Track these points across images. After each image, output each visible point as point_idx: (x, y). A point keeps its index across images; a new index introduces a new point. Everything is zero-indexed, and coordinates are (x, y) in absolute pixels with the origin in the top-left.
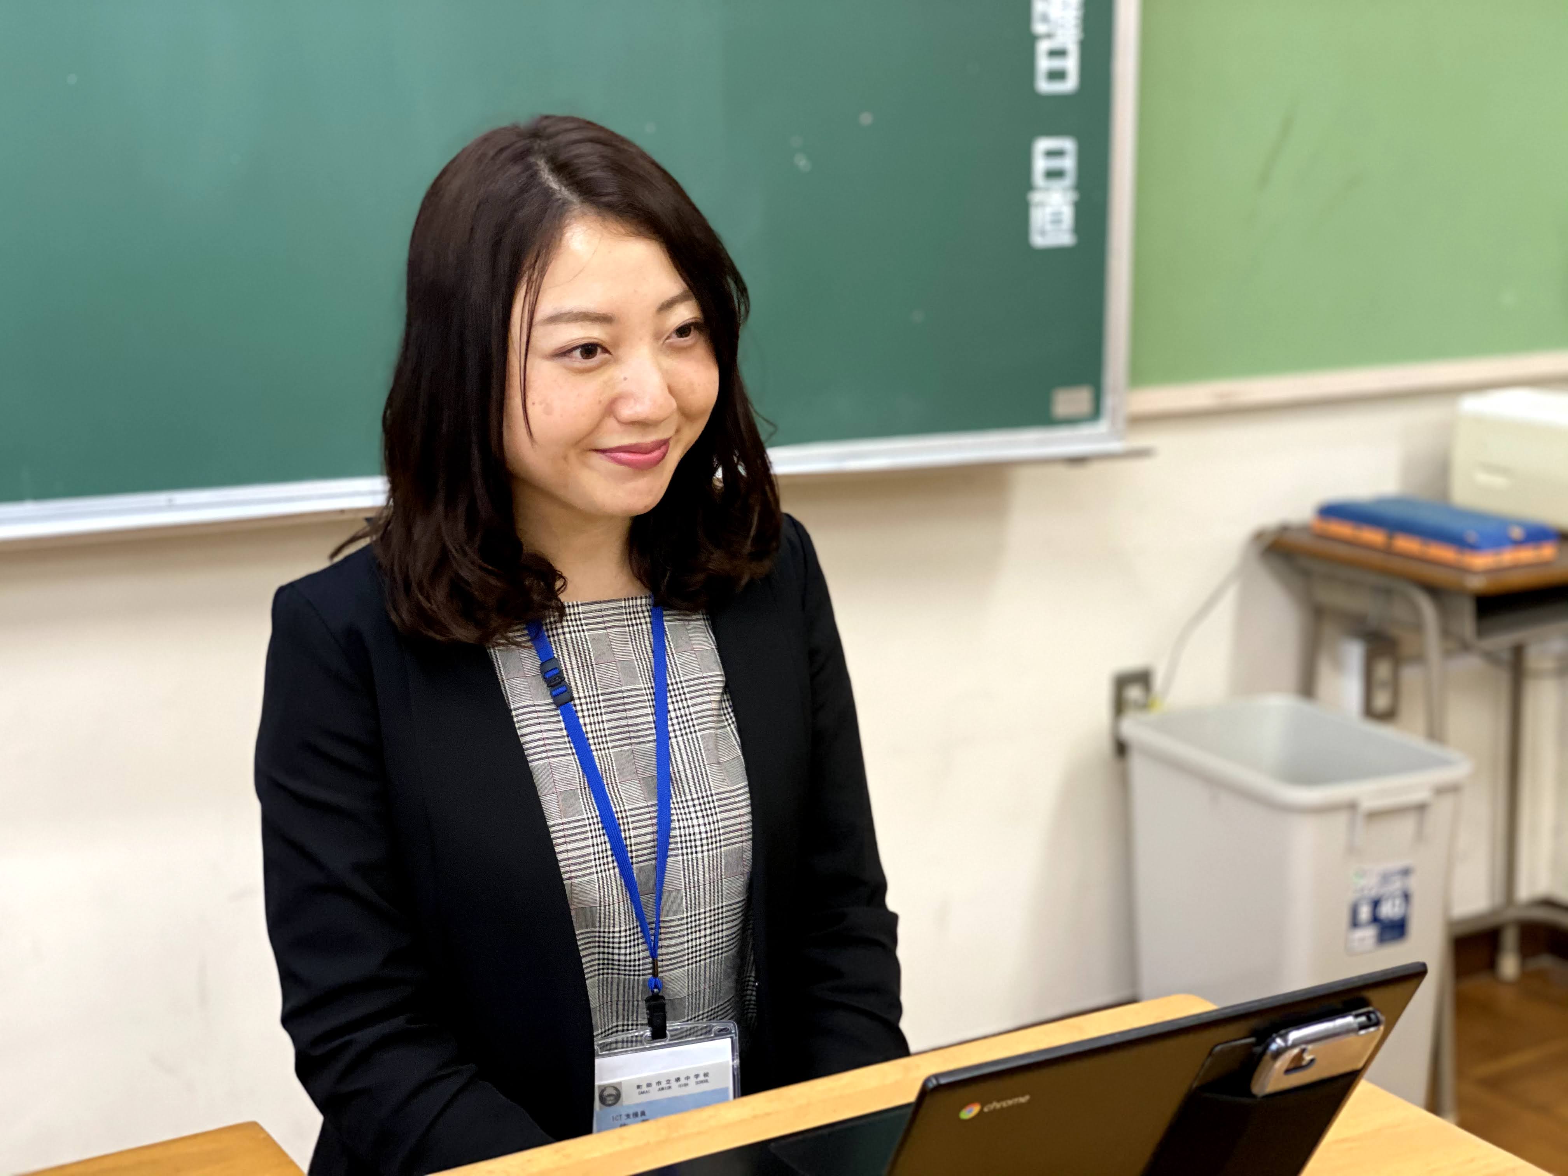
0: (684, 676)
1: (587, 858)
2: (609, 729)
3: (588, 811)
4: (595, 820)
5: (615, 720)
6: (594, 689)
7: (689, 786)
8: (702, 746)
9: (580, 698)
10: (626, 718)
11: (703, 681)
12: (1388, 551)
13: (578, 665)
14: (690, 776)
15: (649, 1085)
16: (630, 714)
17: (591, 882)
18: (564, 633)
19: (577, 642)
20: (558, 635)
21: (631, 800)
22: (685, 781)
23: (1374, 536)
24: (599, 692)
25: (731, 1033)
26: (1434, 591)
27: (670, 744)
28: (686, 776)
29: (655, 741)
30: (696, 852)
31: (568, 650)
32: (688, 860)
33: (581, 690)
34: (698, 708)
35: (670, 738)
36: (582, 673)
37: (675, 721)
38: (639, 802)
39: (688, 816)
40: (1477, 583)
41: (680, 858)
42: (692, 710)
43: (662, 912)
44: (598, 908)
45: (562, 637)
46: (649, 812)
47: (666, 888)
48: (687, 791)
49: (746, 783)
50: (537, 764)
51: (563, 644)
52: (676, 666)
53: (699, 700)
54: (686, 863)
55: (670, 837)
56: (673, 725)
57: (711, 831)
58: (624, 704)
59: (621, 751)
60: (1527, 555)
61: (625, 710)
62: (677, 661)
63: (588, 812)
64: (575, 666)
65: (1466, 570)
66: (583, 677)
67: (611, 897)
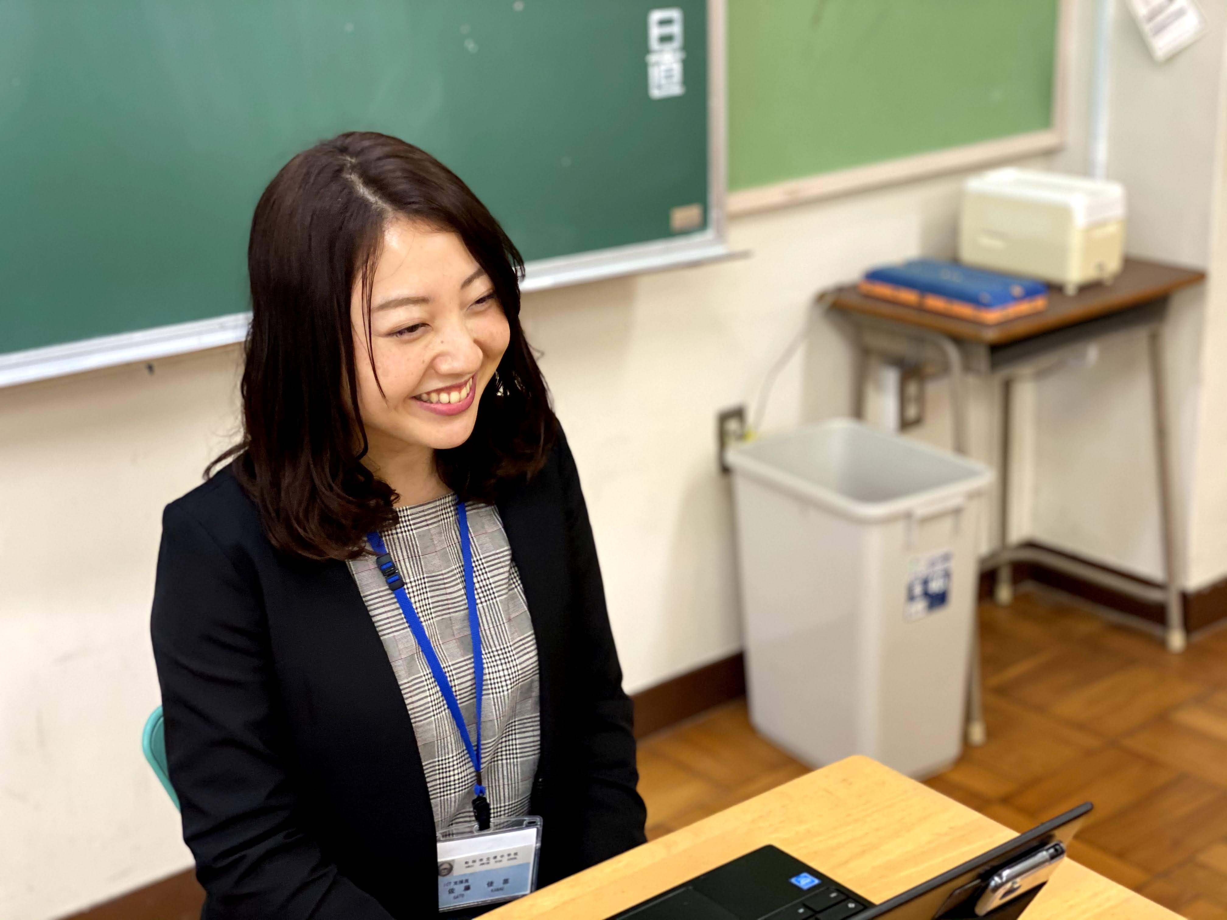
0: (482, 554)
1: (427, 706)
2: (433, 603)
3: (424, 669)
4: (429, 676)
5: (437, 596)
6: (421, 574)
7: (493, 641)
8: (500, 608)
9: (411, 582)
10: (446, 594)
11: (496, 556)
12: (921, 309)
13: (408, 556)
14: (493, 633)
15: (474, 861)
16: (449, 591)
17: (430, 723)
18: (397, 533)
19: (407, 540)
20: (392, 534)
21: (453, 657)
22: (490, 637)
23: (909, 296)
24: (425, 576)
25: (537, 825)
26: (958, 340)
27: (477, 609)
28: (491, 633)
29: (467, 608)
30: (503, 691)
31: (400, 545)
32: (497, 698)
33: (411, 577)
34: (496, 579)
35: (477, 604)
36: (412, 563)
37: (479, 591)
38: (458, 658)
39: (495, 663)
40: (991, 335)
41: (491, 696)
42: (491, 580)
43: (482, 738)
44: (436, 742)
45: (395, 536)
46: (467, 665)
47: (482, 719)
48: (492, 644)
49: (532, 632)
50: (386, 638)
51: (396, 541)
52: (476, 546)
53: (496, 572)
54: (496, 700)
55: (483, 681)
56: (478, 594)
57: (512, 673)
58: (444, 584)
59: (442, 619)
60: (1024, 307)
61: (445, 588)
62: (476, 543)
63: (424, 671)
64: (406, 557)
65: (982, 325)
66: (412, 565)
67: (444, 732)
